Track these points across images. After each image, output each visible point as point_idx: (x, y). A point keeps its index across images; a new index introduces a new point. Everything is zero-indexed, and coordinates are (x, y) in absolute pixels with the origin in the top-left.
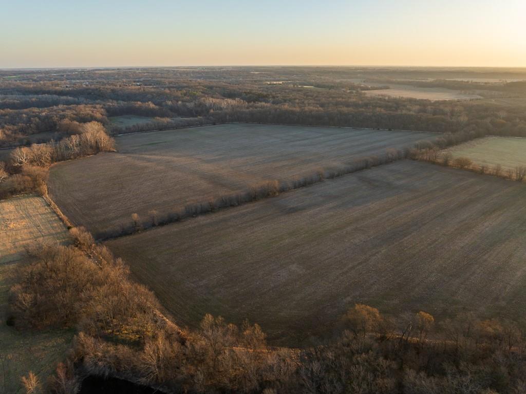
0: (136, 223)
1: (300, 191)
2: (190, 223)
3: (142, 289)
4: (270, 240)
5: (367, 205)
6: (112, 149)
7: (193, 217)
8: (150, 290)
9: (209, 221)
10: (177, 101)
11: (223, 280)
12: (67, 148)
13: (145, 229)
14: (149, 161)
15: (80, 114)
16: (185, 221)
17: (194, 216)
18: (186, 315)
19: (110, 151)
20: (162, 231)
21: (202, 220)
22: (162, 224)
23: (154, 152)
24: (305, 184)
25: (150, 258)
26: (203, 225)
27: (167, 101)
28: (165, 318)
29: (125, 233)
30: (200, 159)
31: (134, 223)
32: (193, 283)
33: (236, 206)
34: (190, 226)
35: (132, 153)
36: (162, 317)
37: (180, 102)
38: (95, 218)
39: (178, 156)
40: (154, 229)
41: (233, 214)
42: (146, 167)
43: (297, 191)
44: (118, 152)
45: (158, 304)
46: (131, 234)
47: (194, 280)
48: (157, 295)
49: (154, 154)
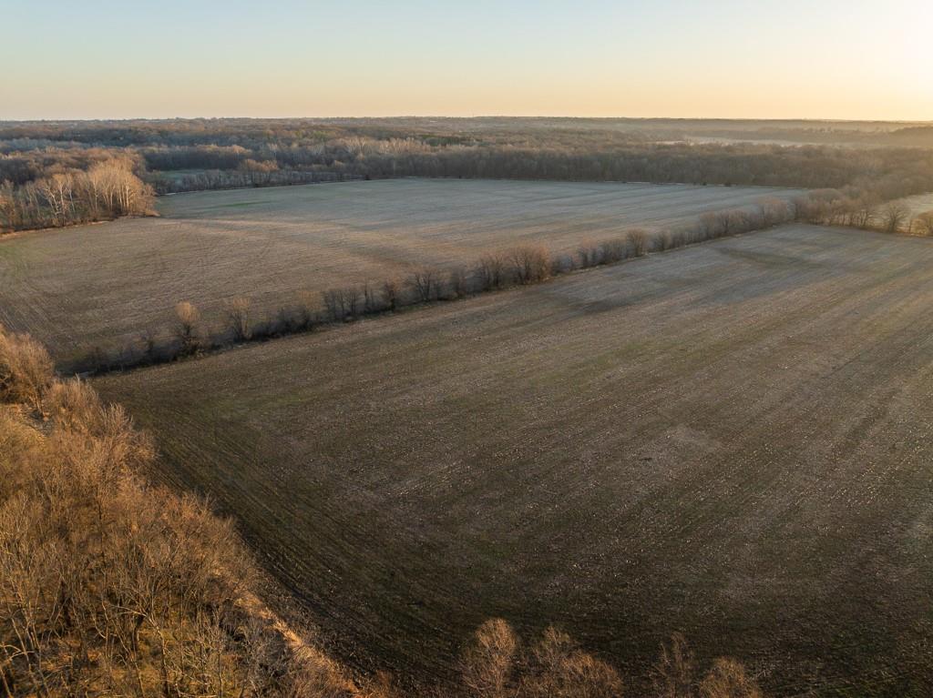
0: (188, 329)
1: (598, 274)
2: (341, 336)
3: (190, 509)
4: (573, 368)
5: (778, 295)
6: (149, 212)
7: (347, 322)
8: (222, 512)
9: (388, 330)
10: (289, 144)
11: (473, 478)
12: (43, 202)
13: (214, 348)
14: (231, 228)
15: (87, 158)
16: (324, 331)
17: (349, 318)
18: (362, 608)
19: (144, 216)
20: (262, 352)
21: (371, 328)
22: (263, 336)
23: (242, 216)
24: (606, 258)
25: (226, 417)
26: (375, 339)
27: (269, 145)
28: (280, 626)
29: (155, 357)
30: (346, 225)
31: (183, 332)
32: (372, 489)
33: (454, 300)
34: (340, 340)
35: (195, 218)
36: (272, 622)
37: (295, 145)
38: (81, 328)
39: (297, 222)
40: (238, 349)
41: (451, 315)
42: (222, 238)
43: (593, 273)
44: (162, 217)
45: (252, 572)
46: (175, 359)
47: (375, 479)
48: (250, 534)
49: (243, 219)
